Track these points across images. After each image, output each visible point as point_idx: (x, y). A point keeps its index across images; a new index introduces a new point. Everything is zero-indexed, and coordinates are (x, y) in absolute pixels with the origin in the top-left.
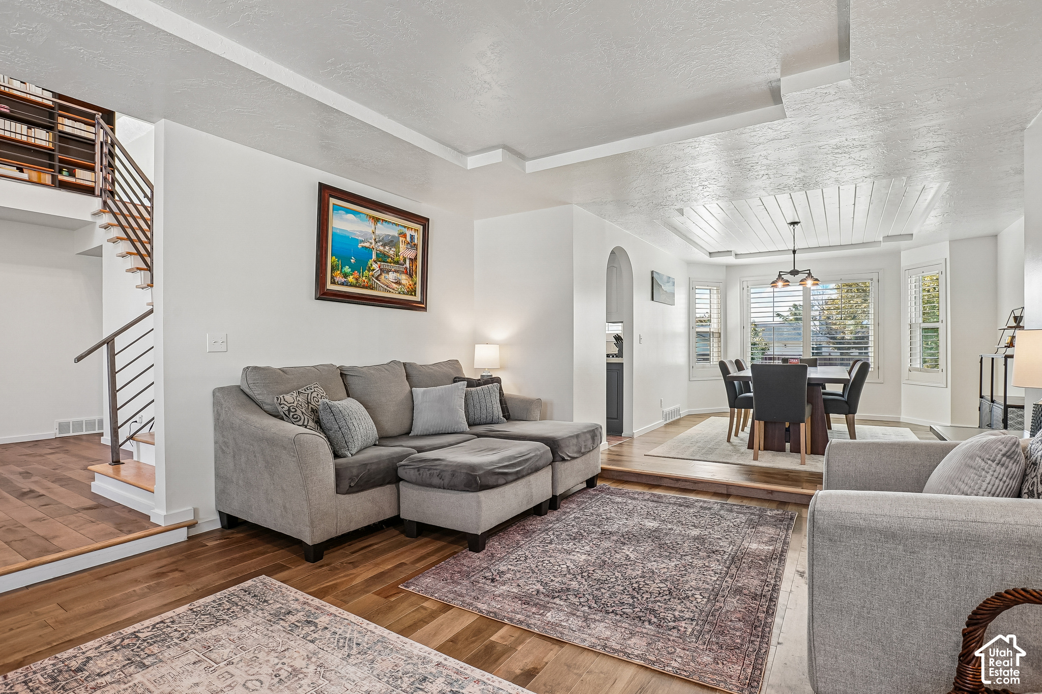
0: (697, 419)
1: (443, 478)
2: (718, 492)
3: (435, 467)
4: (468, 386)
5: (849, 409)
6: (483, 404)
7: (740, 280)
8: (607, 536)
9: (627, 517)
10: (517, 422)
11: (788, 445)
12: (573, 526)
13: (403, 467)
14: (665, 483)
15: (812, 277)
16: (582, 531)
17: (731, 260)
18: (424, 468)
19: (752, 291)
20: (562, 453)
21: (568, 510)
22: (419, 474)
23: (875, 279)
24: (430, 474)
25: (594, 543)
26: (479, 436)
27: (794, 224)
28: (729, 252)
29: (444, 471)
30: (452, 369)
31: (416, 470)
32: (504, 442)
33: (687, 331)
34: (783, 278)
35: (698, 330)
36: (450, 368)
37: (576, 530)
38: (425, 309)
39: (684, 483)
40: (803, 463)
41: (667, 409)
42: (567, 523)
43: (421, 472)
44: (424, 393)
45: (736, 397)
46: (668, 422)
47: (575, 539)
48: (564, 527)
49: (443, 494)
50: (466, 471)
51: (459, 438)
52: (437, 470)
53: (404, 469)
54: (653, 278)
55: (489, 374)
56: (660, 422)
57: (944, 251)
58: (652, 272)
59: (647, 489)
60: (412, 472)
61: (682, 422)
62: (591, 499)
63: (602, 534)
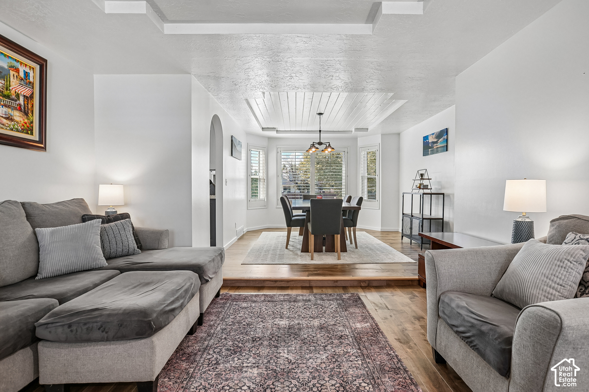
0: (255, 234)
1: (106, 330)
2: (303, 286)
3: (94, 320)
4: (103, 223)
5: (353, 224)
6: (119, 239)
7: (276, 147)
8: (259, 342)
9: (262, 320)
10: (151, 252)
11: (324, 248)
12: (225, 338)
13: (46, 326)
14: (267, 284)
15: (331, 147)
16: (237, 343)
17: (273, 134)
18: (78, 323)
19: (283, 154)
20: (206, 276)
21: (212, 323)
22: (72, 331)
23: (346, 152)
24: (87, 329)
25: (253, 352)
26: (122, 270)
27: (320, 114)
28: (273, 129)
29: (108, 322)
30: (78, 207)
31: (66, 327)
32: (154, 274)
33: (246, 178)
34: (315, 146)
35: (252, 177)
36: (76, 206)
37: (231, 343)
38: (44, 149)
39: (280, 283)
40: (339, 259)
41: (238, 229)
42: (219, 336)
43: (74, 328)
44: (52, 233)
45: (291, 220)
46: (239, 237)
47: (235, 353)
48: (219, 342)
49: (105, 347)
50: (136, 319)
51: (102, 275)
52: (96, 322)
53: (47, 328)
54: (232, 141)
55: (114, 210)
56: (235, 238)
57: (378, 139)
58: (232, 137)
59: (257, 291)
60: (60, 330)
61: (245, 237)
62: (224, 308)
63: (254, 341)
